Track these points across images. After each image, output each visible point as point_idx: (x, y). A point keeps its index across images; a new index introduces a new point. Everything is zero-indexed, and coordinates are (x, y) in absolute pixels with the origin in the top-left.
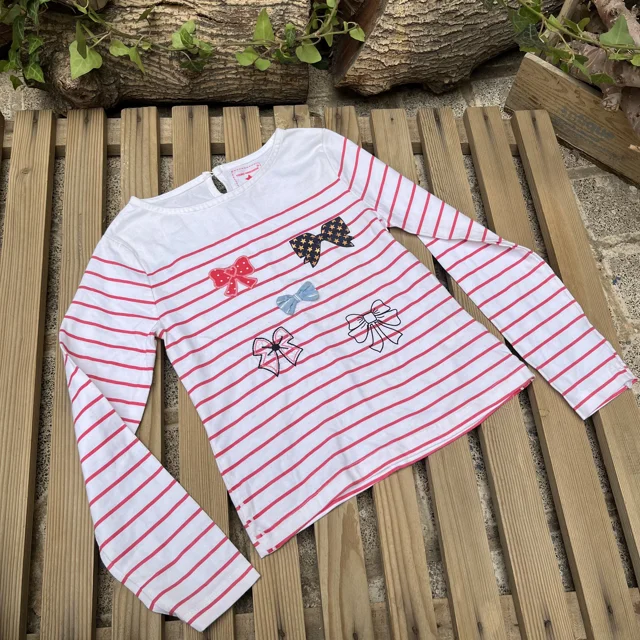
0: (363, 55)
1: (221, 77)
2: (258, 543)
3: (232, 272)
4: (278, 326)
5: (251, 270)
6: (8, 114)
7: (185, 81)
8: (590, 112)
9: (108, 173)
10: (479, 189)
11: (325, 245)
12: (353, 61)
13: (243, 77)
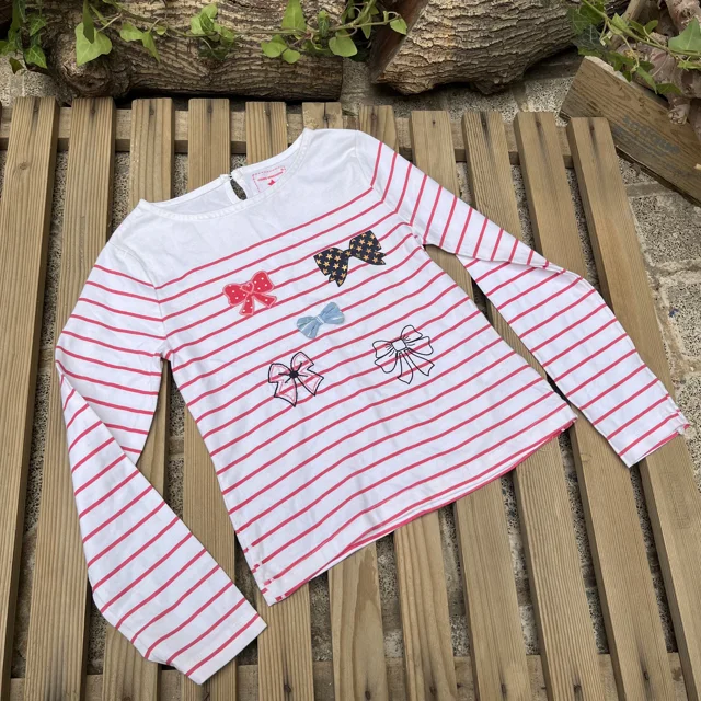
0: (404, 50)
1: (244, 68)
2: (265, 590)
3: (249, 289)
4: (298, 351)
5: (270, 287)
6: (6, 100)
7: (204, 70)
8: (654, 123)
9: (115, 170)
10: (526, 204)
11: (353, 262)
12: (393, 56)
13: (269, 69)
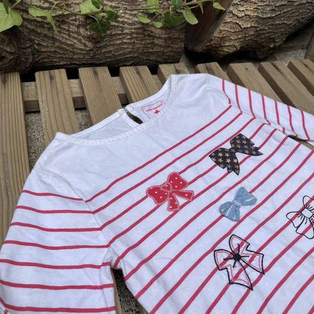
0: (228, 18)
1: (118, 42)
3: (168, 188)
4: (230, 234)
5: (185, 184)
11: (240, 156)
13: (136, 42)
